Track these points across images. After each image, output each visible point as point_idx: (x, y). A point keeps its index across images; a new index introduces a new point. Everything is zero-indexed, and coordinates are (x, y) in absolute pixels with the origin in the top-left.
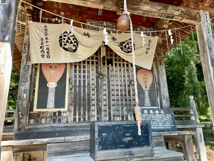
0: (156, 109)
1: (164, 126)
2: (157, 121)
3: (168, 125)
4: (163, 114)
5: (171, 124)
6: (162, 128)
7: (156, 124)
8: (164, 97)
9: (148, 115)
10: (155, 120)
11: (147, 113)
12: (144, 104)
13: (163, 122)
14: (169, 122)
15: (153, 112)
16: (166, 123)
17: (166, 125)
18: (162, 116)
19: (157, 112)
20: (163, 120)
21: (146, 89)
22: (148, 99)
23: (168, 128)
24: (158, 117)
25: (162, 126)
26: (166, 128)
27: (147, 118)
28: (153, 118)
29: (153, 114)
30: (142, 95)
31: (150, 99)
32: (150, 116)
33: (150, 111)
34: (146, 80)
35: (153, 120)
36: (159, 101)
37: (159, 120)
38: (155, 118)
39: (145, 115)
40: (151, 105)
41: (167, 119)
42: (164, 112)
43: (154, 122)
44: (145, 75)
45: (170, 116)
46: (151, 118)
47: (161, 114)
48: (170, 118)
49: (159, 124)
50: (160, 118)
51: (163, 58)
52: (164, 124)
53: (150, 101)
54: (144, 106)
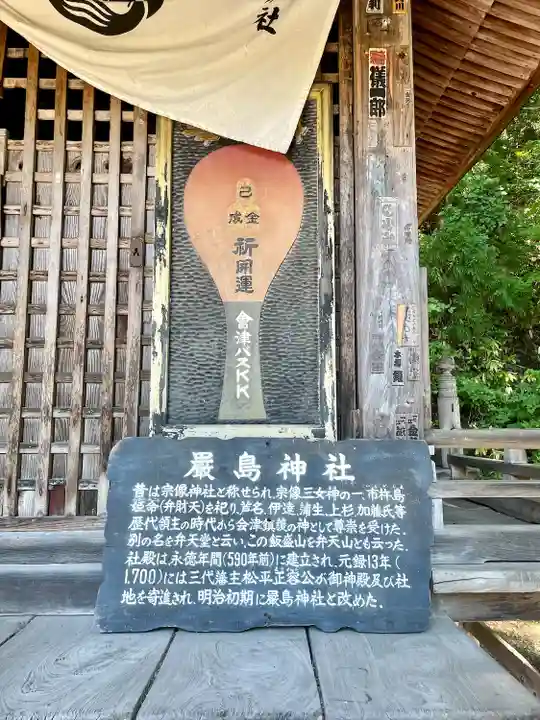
0: (294, 446)
1: (325, 589)
2: (274, 542)
3: (362, 580)
4: (342, 486)
5: (391, 572)
6: (303, 598)
7: (258, 569)
8: (378, 355)
9: (208, 492)
10: (259, 533)
11: (212, 478)
12: (218, 402)
13: (319, 552)
14: (373, 552)
15: (259, 466)
16: (344, 559)
17: (344, 575)
18: (326, 504)
19: (289, 467)
20: (326, 534)
21: (242, 297)
22: (249, 366)
23: (351, 601)
24: (290, 508)
25: (301, 587)
26: (340, 604)
27: (198, 512)
28: (249, 516)
29: (252, 485)
30: (209, 338)
31: (264, 370)
32: (229, 500)
33: (241, 458)
34: (243, 229)
35: (235, 534)
36: (329, 381)
37: (290, 533)
38: (262, 518)
39: (189, 487)
40: (267, 412)
41: (363, 524)
42: (349, 466)
43: (249, 550)
44: (246, 194)
45: (393, 504)
46: (230, 512)
47: (325, 488)
48: (393, 517)
49: (280, 565)
50: (303, 517)
51: (410, 54)
52: (326, 570)
53: (267, 385)
54: (214, 422)
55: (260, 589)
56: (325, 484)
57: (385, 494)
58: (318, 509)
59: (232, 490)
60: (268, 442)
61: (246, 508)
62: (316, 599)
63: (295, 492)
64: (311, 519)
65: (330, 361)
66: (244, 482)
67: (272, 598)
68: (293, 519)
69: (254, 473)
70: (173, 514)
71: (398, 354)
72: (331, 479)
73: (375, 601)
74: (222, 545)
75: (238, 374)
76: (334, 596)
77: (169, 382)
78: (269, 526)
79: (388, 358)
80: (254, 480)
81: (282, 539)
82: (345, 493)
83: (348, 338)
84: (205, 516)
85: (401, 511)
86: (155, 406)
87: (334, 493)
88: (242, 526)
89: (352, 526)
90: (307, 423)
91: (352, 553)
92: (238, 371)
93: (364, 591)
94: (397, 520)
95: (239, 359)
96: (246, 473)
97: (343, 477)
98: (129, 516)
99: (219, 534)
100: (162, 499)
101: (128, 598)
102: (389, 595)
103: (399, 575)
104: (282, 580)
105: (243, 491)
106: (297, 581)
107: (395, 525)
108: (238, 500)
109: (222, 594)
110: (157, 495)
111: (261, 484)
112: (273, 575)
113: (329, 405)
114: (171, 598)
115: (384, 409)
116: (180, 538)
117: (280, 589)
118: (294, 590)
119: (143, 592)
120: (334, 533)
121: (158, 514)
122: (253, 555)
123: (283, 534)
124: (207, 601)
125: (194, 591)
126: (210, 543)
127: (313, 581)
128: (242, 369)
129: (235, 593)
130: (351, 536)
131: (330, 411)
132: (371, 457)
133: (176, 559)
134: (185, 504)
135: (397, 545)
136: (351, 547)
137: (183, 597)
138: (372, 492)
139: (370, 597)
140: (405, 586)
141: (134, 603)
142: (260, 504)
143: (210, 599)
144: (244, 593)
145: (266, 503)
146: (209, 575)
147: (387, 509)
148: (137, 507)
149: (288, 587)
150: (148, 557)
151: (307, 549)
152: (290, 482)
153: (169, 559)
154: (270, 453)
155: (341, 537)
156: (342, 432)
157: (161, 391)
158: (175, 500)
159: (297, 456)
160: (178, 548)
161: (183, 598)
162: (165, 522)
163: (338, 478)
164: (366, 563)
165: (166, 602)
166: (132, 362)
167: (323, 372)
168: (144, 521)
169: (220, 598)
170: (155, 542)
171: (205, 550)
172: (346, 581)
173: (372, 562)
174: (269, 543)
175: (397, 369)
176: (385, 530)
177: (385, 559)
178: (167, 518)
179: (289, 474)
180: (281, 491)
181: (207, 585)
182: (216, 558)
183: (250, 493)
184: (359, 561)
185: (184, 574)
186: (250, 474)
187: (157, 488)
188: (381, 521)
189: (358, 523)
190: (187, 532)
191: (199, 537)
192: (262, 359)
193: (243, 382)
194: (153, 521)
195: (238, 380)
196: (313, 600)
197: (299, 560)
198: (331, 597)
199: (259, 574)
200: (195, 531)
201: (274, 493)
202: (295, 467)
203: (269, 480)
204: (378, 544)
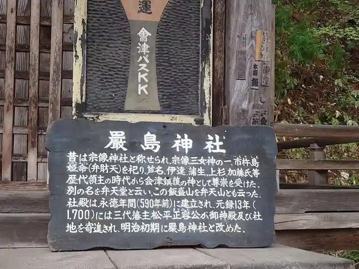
0: (183, 129)
1: (207, 222)
2: (172, 192)
3: (232, 216)
4: (217, 156)
5: (250, 211)
6: (193, 227)
7: (162, 210)
9: (123, 159)
10: (161, 187)
11: (125, 149)
12: (124, 96)
13: (203, 198)
14: (238, 198)
15: (159, 142)
16: (219, 203)
17: (219, 213)
18: (207, 168)
19: (181, 143)
20: (207, 187)
21: (143, 17)
22: (148, 71)
23: (224, 228)
24: (182, 171)
25: (191, 221)
26: (217, 231)
27: (117, 172)
28: (154, 176)
29: (154, 155)
30: (117, 47)
31: (159, 73)
32: (139, 165)
33: (145, 136)
35: (144, 187)
36: (207, 83)
37: (182, 186)
38: (163, 176)
39: (109, 155)
40: (161, 106)
41: (232, 181)
42: (222, 143)
43: (154, 198)
45: (252, 168)
46: (140, 173)
47: (206, 158)
48: (252, 176)
49: (176, 207)
50: (191, 176)
52: (208, 210)
53: (162, 85)
54: (121, 111)
55: (164, 222)
56: (206, 154)
57: (246, 161)
59: (140, 158)
60: (165, 125)
61: (151, 169)
62: (202, 228)
63: (185, 160)
64: (197, 178)
65: (208, 70)
66: (149, 153)
67: (172, 228)
68: (182, 178)
69: (156, 147)
70: (99, 173)
71: (255, 66)
72: (210, 151)
73: (240, 228)
74: (136, 194)
75: (140, 76)
76: (214, 226)
77: (87, 79)
78: (168, 182)
80: (156, 151)
81: (178, 190)
82: (219, 160)
83: (223, 53)
84: (122, 175)
85: (256, 173)
86: (76, 97)
87: (212, 161)
88: (149, 182)
89: (224, 182)
90: (190, 114)
91: (225, 199)
92: (140, 73)
93: (233, 223)
94: (254, 179)
95: (140, 65)
96: (150, 146)
97: (218, 150)
98: (66, 174)
99: (133, 187)
100: (89, 163)
101: (71, 228)
102: (249, 225)
103: (255, 213)
104: (178, 217)
105: (148, 159)
106: (189, 217)
107: (252, 182)
108: (145, 165)
109: (138, 226)
110: (85, 160)
111: (162, 153)
112: (172, 214)
113: (207, 101)
114: (102, 228)
115: (245, 105)
116: (105, 190)
117: (177, 222)
118: (186, 223)
119: (81, 225)
120: (213, 187)
121: (87, 173)
122: (157, 201)
123: (178, 187)
124: (127, 230)
125: (118, 224)
126: (127, 193)
127: (199, 217)
128: (143, 72)
129: (146, 225)
130: (225, 189)
131: (208, 106)
132: (236, 138)
133: (103, 203)
134: (107, 166)
135: (254, 194)
136: (224, 195)
137: (111, 228)
138: (237, 160)
139: (237, 226)
140: (259, 219)
141: (76, 232)
142: (161, 168)
143: (129, 228)
144: (153, 225)
145: (164, 167)
146: (127, 214)
147: (247, 172)
148: (71, 168)
149: (182, 220)
150: (82, 202)
151: (194, 197)
152: (182, 153)
153: (98, 203)
154: (166, 133)
155: (217, 189)
156: (215, 121)
157: (82, 86)
158: (99, 163)
159: (186, 136)
160: (104, 196)
162: (93, 178)
163: (214, 151)
164: (234, 206)
165: (99, 230)
166: (55, 63)
167: (203, 76)
168: (78, 177)
169: (136, 228)
170: (87, 192)
171: (124, 197)
172: (221, 216)
173: (238, 205)
174: (168, 193)
175: (255, 77)
176: (246, 185)
177: (246, 203)
178: (94, 176)
179: (180, 147)
180: (175, 159)
181: (127, 220)
182: (132, 202)
183: (153, 160)
184: (230, 204)
185: (110, 213)
186: (153, 147)
187: (85, 155)
189: (229, 180)
190: (110, 186)
191: (119, 189)
192: (157, 65)
193: (143, 83)
194: (84, 178)
195: (139, 81)
196: (200, 228)
197: (189, 204)
198: (211, 227)
199: (162, 213)
200: (115, 185)
201: (170, 160)
202: (185, 143)
203: (167, 151)
204: (242, 194)
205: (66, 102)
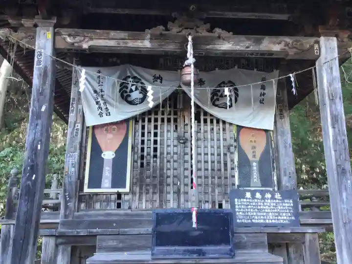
0: (268, 191)
1: (278, 219)
3: (285, 218)
6: (273, 221)
11: (251, 198)
12: (250, 183)
13: (276, 213)
14: (287, 213)
16: (281, 214)
20: (277, 209)
21: (254, 159)
23: (283, 222)
24: (269, 204)
25: (273, 219)
27: (249, 205)
30: (247, 168)
31: (260, 176)
32: (256, 202)
33: (257, 194)
34: (254, 144)
35: (258, 209)
36: (275, 178)
37: (269, 209)
38: (263, 206)
39: (246, 200)
40: (261, 185)
41: (284, 207)
42: (280, 196)
44: (253, 136)
45: (290, 203)
46: (256, 205)
49: (268, 215)
51: (287, 105)
54: (250, 187)
55: (264, 220)
56: (276, 199)
57: (288, 201)
58: (275, 204)
59: (256, 200)
60: (262, 190)
61: (259, 204)
62: (277, 222)
63: (269, 201)
64: (273, 206)
65: (275, 174)
66: (258, 199)
67: (267, 221)
68: (269, 206)
74: (256, 211)
77: (239, 178)
78: (265, 208)
79: (288, 173)
80: (260, 198)
82: (280, 201)
83: (279, 169)
84: (251, 206)
85: (292, 205)
86: (237, 183)
87: (277, 201)
88: (259, 207)
89: (282, 207)
90: (270, 187)
91: (283, 213)
93: (285, 220)
94: (291, 206)
95: (254, 173)
96: (258, 197)
97: (279, 198)
98: (235, 205)
99: (254, 209)
100: (241, 202)
101: (238, 221)
103: (292, 217)
104: (269, 218)
108: (258, 203)
111: (262, 199)
112: (267, 217)
113: (275, 183)
115: (287, 184)
116: (247, 210)
117: (269, 220)
118: (271, 220)
119: (241, 220)
121: (241, 205)
122: (262, 213)
124: (254, 222)
125: (251, 220)
127: (275, 218)
128: (255, 175)
129: (259, 220)
130: (282, 209)
131: (276, 185)
133: (246, 214)
134: (246, 203)
135: (292, 211)
138: (286, 201)
140: (294, 219)
141: (240, 222)
144: (261, 220)
145: (263, 203)
146: (254, 217)
148: (236, 203)
150: (241, 213)
151: (273, 212)
152: (268, 199)
154: (263, 193)
155: (280, 210)
156: (278, 189)
157: (238, 180)
158: (244, 202)
159: (269, 193)
160: (246, 212)
161: (249, 221)
165: (246, 222)
167: (274, 176)
168: (238, 206)
169: (257, 221)
170: (241, 210)
171: (252, 212)
172: (282, 218)
173: (287, 215)
174: (265, 211)
175: (290, 176)
176: (289, 208)
177: (289, 214)
178: (243, 206)
180: (266, 201)
181: (254, 219)
182: (255, 214)
183: (259, 201)
184: (284, 214)
185: (249, 217)
187: (240, 200)
188: (288, 206)
191: (250, 209)
192: (259, 173)
195: (254, 178)
197: (272, 214)
198: (279, 221)
199: (264, 217)
202: (268, 196)
203: (263, 198)
204: (288, 211)
205: (234, 184)
